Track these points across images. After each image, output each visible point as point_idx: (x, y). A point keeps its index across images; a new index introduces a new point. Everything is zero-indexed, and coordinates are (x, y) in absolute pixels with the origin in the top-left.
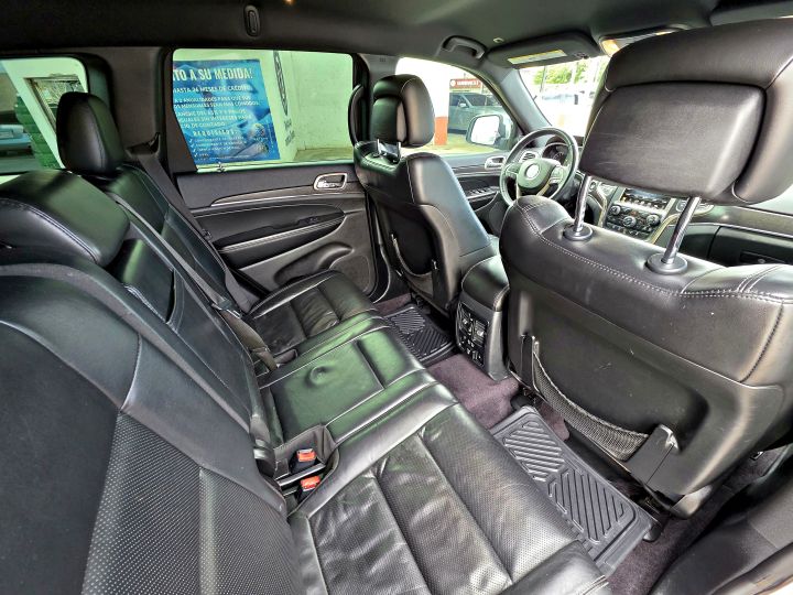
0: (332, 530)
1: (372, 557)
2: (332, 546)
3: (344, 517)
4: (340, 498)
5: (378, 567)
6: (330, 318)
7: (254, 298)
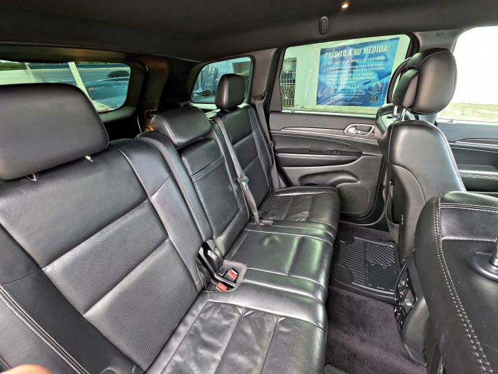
0: (208, 315)
1: (207, 345)
2: (202, 321)
3: (216, 315)
4: (223, 306)
5: (203, 352)
6: (304, 216)
7: (283, 185)
